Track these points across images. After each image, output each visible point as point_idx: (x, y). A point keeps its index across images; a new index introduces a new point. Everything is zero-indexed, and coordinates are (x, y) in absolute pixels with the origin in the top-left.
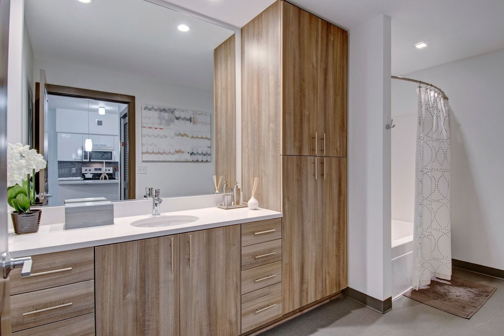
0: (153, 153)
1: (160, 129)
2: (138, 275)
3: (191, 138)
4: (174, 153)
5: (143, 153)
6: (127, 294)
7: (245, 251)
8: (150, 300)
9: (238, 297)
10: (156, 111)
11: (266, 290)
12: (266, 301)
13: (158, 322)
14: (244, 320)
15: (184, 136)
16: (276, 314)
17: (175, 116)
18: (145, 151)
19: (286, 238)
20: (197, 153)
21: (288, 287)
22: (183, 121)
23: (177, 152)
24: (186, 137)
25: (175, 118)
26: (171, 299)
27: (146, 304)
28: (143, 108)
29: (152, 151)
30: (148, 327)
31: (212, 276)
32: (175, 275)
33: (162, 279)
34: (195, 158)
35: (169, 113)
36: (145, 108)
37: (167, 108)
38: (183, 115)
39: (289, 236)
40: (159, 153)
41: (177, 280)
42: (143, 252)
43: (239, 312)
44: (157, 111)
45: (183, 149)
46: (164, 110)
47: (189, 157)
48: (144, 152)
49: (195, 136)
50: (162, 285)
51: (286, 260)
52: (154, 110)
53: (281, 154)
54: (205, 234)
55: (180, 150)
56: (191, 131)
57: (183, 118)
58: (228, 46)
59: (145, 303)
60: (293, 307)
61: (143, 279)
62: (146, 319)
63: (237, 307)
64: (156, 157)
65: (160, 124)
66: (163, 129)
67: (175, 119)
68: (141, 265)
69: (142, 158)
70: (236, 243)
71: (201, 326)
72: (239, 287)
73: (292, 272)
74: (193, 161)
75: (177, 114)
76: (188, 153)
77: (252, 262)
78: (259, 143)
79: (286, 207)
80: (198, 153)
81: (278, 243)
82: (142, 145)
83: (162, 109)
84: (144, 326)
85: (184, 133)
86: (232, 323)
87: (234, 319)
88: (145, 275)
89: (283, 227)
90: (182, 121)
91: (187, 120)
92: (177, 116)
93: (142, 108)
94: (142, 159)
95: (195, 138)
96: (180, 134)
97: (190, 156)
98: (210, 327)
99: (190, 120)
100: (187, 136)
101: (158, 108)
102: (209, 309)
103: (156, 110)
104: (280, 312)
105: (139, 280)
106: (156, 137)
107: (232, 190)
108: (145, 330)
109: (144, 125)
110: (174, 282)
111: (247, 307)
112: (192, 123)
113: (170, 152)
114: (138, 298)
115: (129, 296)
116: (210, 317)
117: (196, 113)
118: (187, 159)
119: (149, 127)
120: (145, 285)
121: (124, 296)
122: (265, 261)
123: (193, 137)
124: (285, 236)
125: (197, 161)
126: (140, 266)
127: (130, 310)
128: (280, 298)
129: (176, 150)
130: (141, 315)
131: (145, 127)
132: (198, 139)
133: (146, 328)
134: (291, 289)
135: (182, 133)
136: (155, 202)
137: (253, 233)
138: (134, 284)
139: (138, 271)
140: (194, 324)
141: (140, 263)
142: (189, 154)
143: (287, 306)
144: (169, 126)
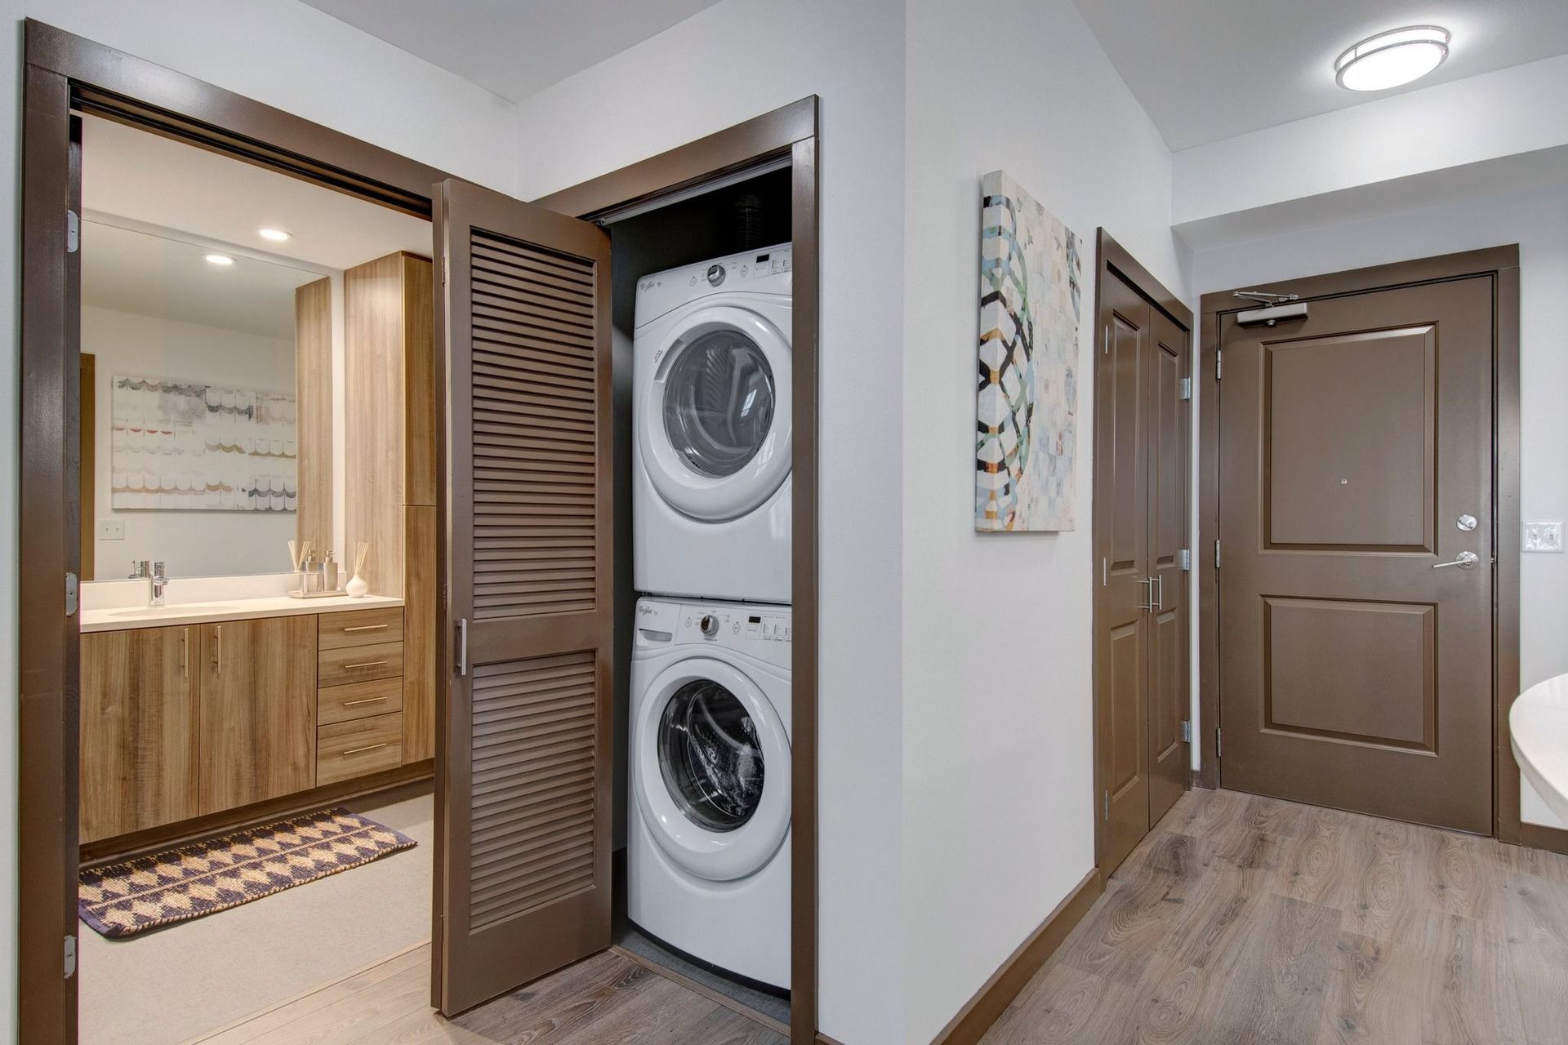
0: (145, 490)
1: (163, 432)
2: (127, 680)
3: (250, 454)
4: (204, 490)
5: (114, 491)
6: (108, 707)
7: (324, 657)
8: (147, 719)
9: (311, 727)
10: (152, 391)
11: (368, 722)
12: (369, 739)
13: (160, 753)
14: (322, 765)
15: (232, 451)
16: (391, 761)
17: (206, 403)
18: (120, 484)
19: (411, 640)
20: (270, 490)
21: (415, 721)
22: (232, 416)
23: (212, 488)
24: (236, 453)
25: (207, 409)
26: (184, 720)
27: (140, 724)
28: (116, 384)
29: (142, 486)
30: (144, 758)
31: (261, 693)
32: (190, 685)
33: (167, 689)
34: (262, 503)
35: (190, 396)
36: (122, 385)
37: (183, 384)
38: (228, 401)
39: (420, 638)
40: (160, 490)
41: (194, 693)
42: (135, 647)
43: (313, 752)
44: (157, 390)
45: (227, 482)
46: (176, 388)
47: (245, 502)
48: (117, 487)
49: (262, 449)
50: (167, 699)
51: (411, 676)
52: (149, 390)
53: (404, 503)
54: (247, 628)
55: (221, 483)
56: (250, 439)
57: (229, 409)
58: (322, 294)
59: (137, 722)
60: (426, 753)
61: (135, 688)
62: (140, 746)
63: (308, 744)
64: (152, 501)
65: (167, 421)
66: (173, 434)
67: (207, 411)
68: (132, 666)
69: (112, 501)
70: (307, 644)
71: (238, 766)
72: (313, 713)
73: (423, 697)
74: (256, 511)
75: (213, 398)
76: (244, 491)
77: (340, 676)
78: (373, 483)
79: (414, 589)
80: (271, 492)
81: (397, 648)
82: (113, 470)
83: (170, 385)
84: (136, 756)
85: (233, 444)
86: (298, 768)
87: (302, 763)
88: (138, 681)
89: (406, 622)
90: (225, 415)
91: (240, 412)
92: (214, 403)
93: (114, 384)
94: (112, 503)
95: (263, 455)
96: (220, 447)
97: (248, 497)
98: (255, 770)
99: (249, 412)
100: (241, 451)
101: (160, 383)
102: (254, 741)
103: (153, 388)
104: (398, 759)
105: (127, 688)
106: (152, 452)
107: (321, 566)
108: (137, 763)
109: (119, 424)
110: (189, 695)
111: (328, 745)
112: (254, 420)
113: (191, 489)
114: (127, 713)
115: (111, 709)
116: (255, 755)
117: (267, 395)
118: (240, 505)
119: (134, 427)
120: (138, 695)
121: (103, 709)
122: (367, 675)
123: (256, 453)
124: (411, 636)
125: (269, 510)
126: (130, 666)
127: (113, 730)
128: (399, 737)
129: (209, 483)
130: (131, 739)
131: (122, 429)
132: (269, 459)
133: (139, 760)
134: (421, 724)
135: (228, 443)
136: (155, 584)
137: (342, 629)
138: (119, 692)
139: (127, 677)
140: (226, 762)
141: (130, 663)
142: (246, 494)
143: (412, 751)
144: (191, 426)
